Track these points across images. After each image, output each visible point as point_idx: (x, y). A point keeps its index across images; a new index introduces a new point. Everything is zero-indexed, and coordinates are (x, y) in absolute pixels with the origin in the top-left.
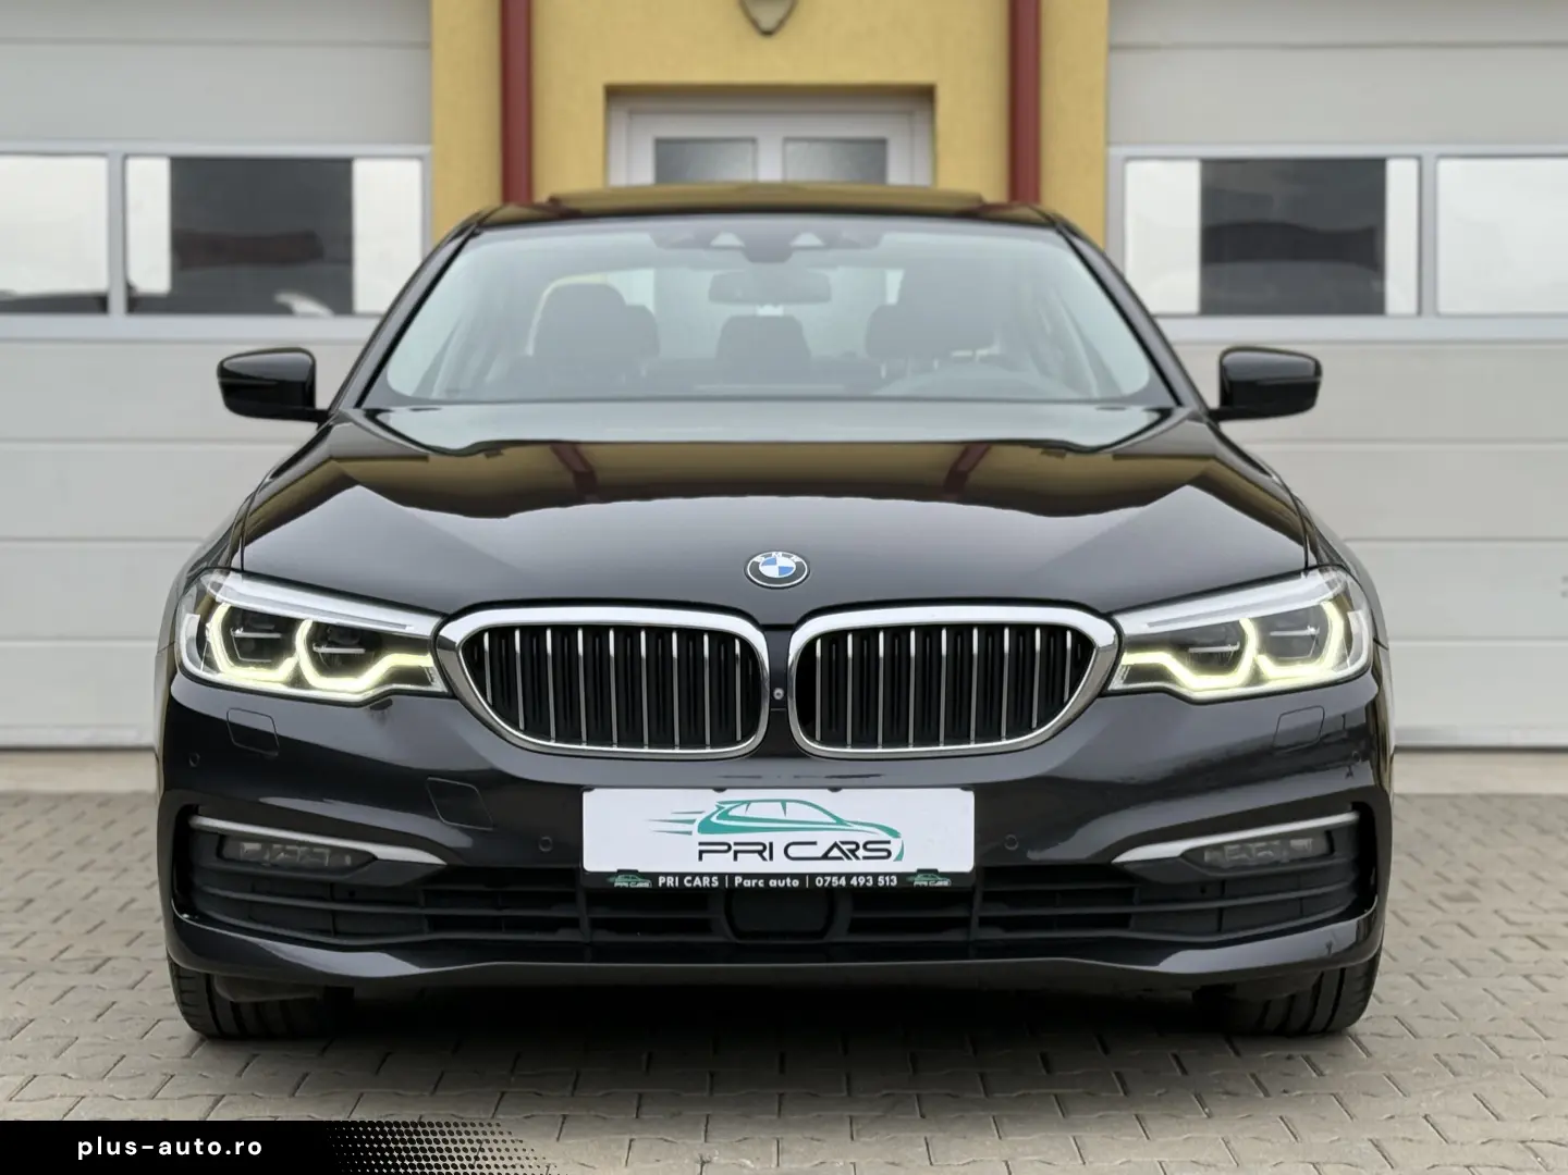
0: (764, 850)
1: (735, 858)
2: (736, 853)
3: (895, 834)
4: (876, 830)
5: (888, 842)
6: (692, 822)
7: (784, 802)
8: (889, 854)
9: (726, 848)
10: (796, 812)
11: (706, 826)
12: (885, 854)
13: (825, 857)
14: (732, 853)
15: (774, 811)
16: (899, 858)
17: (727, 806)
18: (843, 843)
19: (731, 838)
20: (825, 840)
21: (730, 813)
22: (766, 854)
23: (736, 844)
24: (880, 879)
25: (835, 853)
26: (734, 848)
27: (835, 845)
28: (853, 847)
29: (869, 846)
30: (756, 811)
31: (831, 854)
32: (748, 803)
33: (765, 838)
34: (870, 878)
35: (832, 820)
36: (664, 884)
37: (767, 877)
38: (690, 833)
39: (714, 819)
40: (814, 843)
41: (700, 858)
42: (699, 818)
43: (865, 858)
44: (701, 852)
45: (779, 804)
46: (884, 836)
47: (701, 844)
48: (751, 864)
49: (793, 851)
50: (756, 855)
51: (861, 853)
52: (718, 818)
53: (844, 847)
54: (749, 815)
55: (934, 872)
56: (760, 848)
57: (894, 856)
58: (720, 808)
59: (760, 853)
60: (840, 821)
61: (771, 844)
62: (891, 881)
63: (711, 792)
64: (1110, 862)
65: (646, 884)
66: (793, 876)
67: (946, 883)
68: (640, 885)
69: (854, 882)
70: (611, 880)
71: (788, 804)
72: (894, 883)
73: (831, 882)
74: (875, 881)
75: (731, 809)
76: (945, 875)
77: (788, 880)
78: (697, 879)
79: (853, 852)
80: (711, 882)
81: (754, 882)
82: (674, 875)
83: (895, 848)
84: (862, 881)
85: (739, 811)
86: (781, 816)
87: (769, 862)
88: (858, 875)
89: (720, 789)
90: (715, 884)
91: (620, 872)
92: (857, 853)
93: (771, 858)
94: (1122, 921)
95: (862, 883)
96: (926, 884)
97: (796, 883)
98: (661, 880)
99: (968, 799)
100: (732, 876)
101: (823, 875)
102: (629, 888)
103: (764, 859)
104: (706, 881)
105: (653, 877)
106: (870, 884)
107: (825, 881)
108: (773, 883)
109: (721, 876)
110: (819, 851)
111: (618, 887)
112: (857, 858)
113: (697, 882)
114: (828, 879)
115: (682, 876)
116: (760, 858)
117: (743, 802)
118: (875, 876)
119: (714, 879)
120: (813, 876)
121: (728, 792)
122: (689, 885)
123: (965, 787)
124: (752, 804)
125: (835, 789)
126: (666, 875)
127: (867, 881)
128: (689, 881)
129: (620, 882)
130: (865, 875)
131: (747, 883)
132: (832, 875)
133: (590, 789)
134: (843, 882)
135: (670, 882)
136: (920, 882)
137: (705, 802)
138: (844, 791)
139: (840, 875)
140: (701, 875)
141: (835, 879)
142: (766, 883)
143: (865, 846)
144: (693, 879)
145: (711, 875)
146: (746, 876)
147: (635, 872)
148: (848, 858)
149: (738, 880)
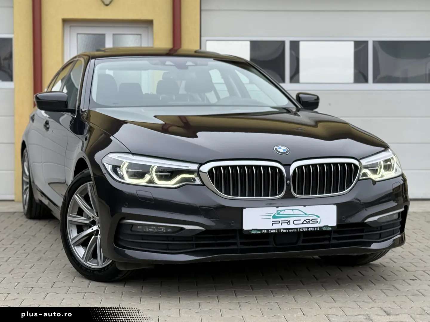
0: (288, 222)
1: (281, 225)
2: (281, 223)
3: (318, 217)
4: (314, 216)
5: (317, 219)
6: (270, 216)
7: (293, 210)
8: (317, 222)
9: (279, 222)
10: (296, 212)
11: (274, 217)
12: (316, 222)
13: (303, 223)
14: (280, 223)
15: (290, 212)
16: (320, 223)
19: (280, 220)
20: (303, 219)
21: (280, 213)
22: (289, 223)
23: (281, 221)
24: (315, 228)
25: (305, 222)
26: (281, 222)
27: (305, 220)
28: (309, 221)
29: (313, 220)
30: (286, 212)
31: (304, 223)
33: (288, 219)
34: (313, 228)
35: (304, 214)
36: (264, 232)
37: (289, 229)
38: (270, 219)
39: (276, 215)
40: (300, 220)
41: (273, 225)
42: (272, 215)
43: (312, 223)
44: (273, 224)
46: (316, 218)
47: (273, 221)
48: (285, 226)
49: (295, 222)
50: (286, 224)
51: (311, 222)
52: (277, 214)
53: (307, 221)
54: (284, 213)
55: (327, 226)
56: (287, 222)
57: (318, 223)
58: (278, 212)
59: (287, 223)
60: (306, 214)
61: (290, 221)
62: (318, 229)
64: (364, 222)
65: (259, 232)
66: (295, 229)
67: (330, 229)
68: (258, 233)
69: (309, 229)
70: (251, 231)
71: (294, 210)
72: (319, 229)
74: (314, 229)
75: (280, 212)
76: (330, 227)
77: (294, 230)
78: (272, 230)
79: (309, 222)
80: (275, 231)
81: (286, 230)
82: (266, 230)
83: (318, 220)
88: (310, 228)
89: (277, 207)
91: (253, 229)
92: (310, 222)
93: (290, 224)
95: (311, 230)
96: (326, 229)
97: (296, 230)
98: (263, 231)
99: (335, 207)
100: (280, 229)
101: (302, 228)
102: (255, 234)
103: (288, 225)
104: (274, 231)
105: (261, 230)
106: (313, 230)
107: (302, 230)
108: (290, 231)
109: (278, 229)
110: (301, 222)
111: (253, 234)
112: (310, 223)
113: (272, 231)
114: (303, 229)
115: (268, 230)
116: (287, 225)
117: (283, 210)
118: (314, 228)
119: (276, 230)
120: (300, 228)
121: (280, 207)
124: (285, 211)
125: (305, 206)
126: (264, 230)
127: (312, 229)
128: (270, 231)
129: (253, 232)
130: (312, 228)
131: (284, 231)
132: (304, 228)
134: (307, 230)
135: (265, 231)
136: (324, 229)
137: (273, 210)
139: (306, 228)
140: (273, 229)
141: (305, 229)
142: (289, 231)
145: (275, 229)
147: (257, 229)
148: (308, 223)
149: (282, 230)
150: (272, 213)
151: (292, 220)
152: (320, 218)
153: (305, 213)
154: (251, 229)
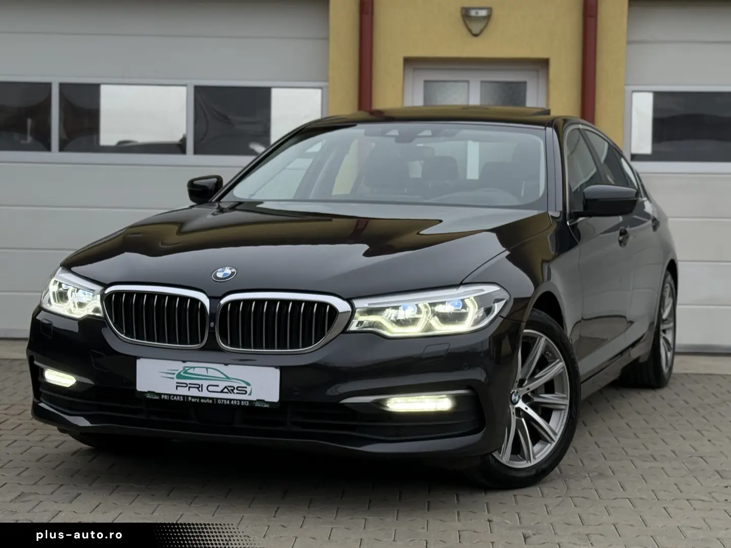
0: (199, 387)
2: (189, 387)
3: (249, 384)
4: (240, 382)
5: (246, 387)
6: (174, 374)
7: (207, 368)
8: (246, 392)
9: (185, 385)
10: (211, 373)
11: (179, 376)
12: (244, 392)
13: (222, 392)
14: (188, 387)
15: (203, 372)
17: (187, 369)
18: (229, 386)
20: (222, 385)
21: (188, 371)
22: (200, 389)
23: (190, 384)
24: (242, 402)
25: (226, 390)
26: (189, 385)
27: (226, 387)
28: (232, 388)
29: (239, 389)
30: (197, 371)
32: (194, 368)
33: (200, 382)
35: (224, 377)
36: (164, 398)
37: (200, 398)
38: (173, 378)
39: (182, 373)
40: (218, 386)
41: (177, 389)
42: (177, 373)
43: (237, 393)
44: (177, 386)
45: (205, 369)
46: (244, 385)
47: (177, 383)
48: (194, 392)
49: (210, 388)
50: (196, 389)
51: (235, 391)
52: (184, 373)
53: (229, 388)
54: (194, 372)
55: (263, 401)
56: (198, 386)
57: (248, 393)
58: (184, 369)
59: (198, 388)
60: (228, 378)
61: (202, 385)
62: (246, 403)
63: (181, 363)
65: (157, 398)
66: (210, 398)
68: (155, 398)
69: (232, 402)
70: (145, 395)
71: (209, 369)
72: (248, 405)
73: (224, 402)
75: (187, 370)
76: (267, 403)
79: (232, 390)
80: (180, 399)
81: (196, 400)
82: (167, 394)
83: (248, 389)
84: (235, 402)
85: (191, 371)
86: (206, 374)
87: (201, 392)
88: (234, 400)
89: (184, 362)
90: (182, 400)
93: (202, 391)
94: (353, 428)
96: (259, 405)
97: (211, 401)
98: (163, 396)
100: (188, 397)
101: (221, 399)
102: (151, 399)
103: (199, 391)
105: (160, 395)
108: (202, 401)
110: (219, 389)
112: (234, 393)
113: (175, 398)
114: (223, 400)
115: (170, 395)
118: (241, 401)
119: (181, 397)
120: (217, 399)
122: (172, 399)
123: (276, 367)
124: (196, 369)
125: (226, 365)
126: (165, 394)
127: (237, 403)
129: (148, 396)
130: (237, 400)
131: (193, 400)
132: (224, 399)
133: (139, 358)
134: (228, 402)
135: (166, 397)
137: (179, 366)
138: (230, 366)
139: (227, 399)
140: (177, 395)
141: (225, 401)
143: (237, 388)
144: (174, 396)
145: (180, 396)
146: (193, 397)
148: (231, 393)
149: (190, 398)
150: (177, 370)
151: (205, 383)
152: (252, 386)
153: (225, 375)
154: (146, 391)
